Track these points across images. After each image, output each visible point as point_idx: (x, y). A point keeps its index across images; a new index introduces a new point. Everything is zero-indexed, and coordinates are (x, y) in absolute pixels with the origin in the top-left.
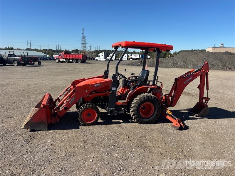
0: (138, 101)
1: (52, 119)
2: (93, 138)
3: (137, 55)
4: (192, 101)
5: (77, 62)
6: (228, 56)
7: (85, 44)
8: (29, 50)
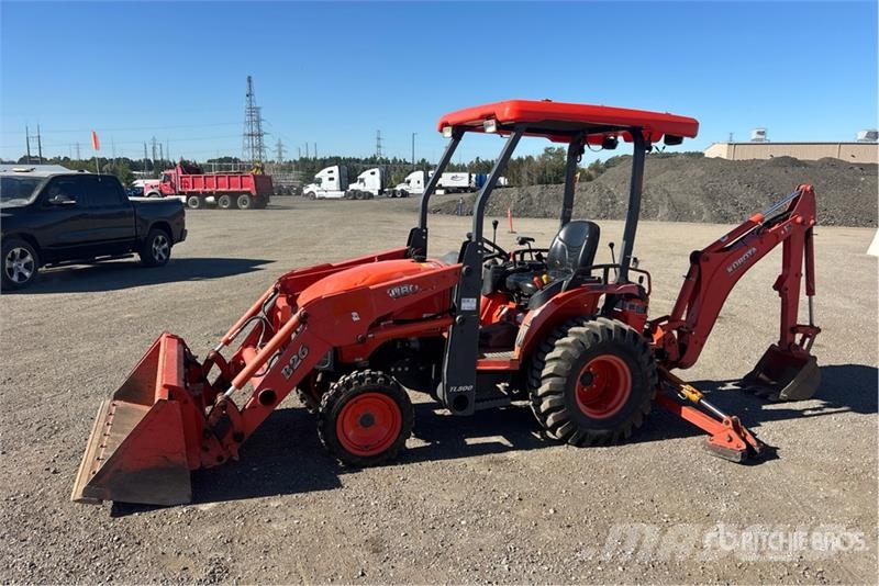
0: (570, 350)
1: (207, 450)
2: (403, 526)
3: (459, 174)
4: (728, 340)
5: (234, 206)
6: (790, 170)
7: (259, 135)
8: (32, 163)
